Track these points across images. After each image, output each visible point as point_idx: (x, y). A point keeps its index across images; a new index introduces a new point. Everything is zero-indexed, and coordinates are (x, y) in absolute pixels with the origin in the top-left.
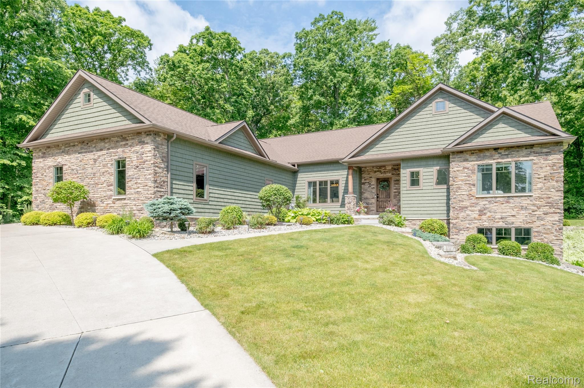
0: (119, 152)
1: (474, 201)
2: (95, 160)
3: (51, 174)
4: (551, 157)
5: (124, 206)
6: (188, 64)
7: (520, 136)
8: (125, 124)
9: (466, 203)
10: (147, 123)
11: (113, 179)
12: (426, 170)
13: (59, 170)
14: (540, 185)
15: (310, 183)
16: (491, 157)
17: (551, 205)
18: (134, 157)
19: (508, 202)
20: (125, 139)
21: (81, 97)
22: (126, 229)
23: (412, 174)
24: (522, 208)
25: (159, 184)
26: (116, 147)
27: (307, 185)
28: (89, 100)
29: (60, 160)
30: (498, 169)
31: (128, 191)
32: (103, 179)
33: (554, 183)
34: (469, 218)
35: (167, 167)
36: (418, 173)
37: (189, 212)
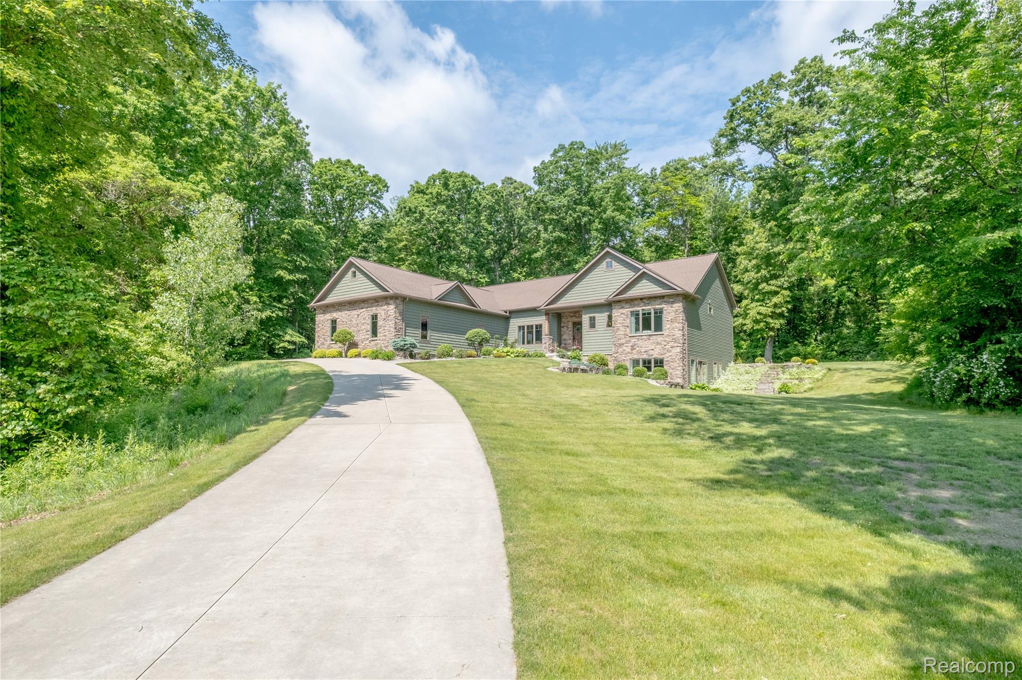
0: (374, 310)
1: (628, 339)
2: (358, 315)
3: (328, 326)
4: (675, 305)
5: (376, 345)
6: (424, 208)
7: (656, 289)
8: (377, 292)
9: (623, 341)
10: (391, 292)
11: (369, 327)
12: (600, 315)
13: (334, 322)
14: (668, 326)
15: (520, 327)
16: (638, 305)
17: (674, 340)
18: (383, 313)
19: (649, 339)
20: (377, 301)
21: (350, 274)
22: (380, 356)
23: (590, 318)
24: (658, 343)
25: (398, 330)
26: (372, 307)
27: (517, 329)
28: (355, 276)
29: (335, 315)
30: (644, 314)
31: (378, 335)
32: (363, 327)
33: (677, 324)
34: (625, 352)
35: (403, 319)
36: (594, 318)
37: (415, 347)
